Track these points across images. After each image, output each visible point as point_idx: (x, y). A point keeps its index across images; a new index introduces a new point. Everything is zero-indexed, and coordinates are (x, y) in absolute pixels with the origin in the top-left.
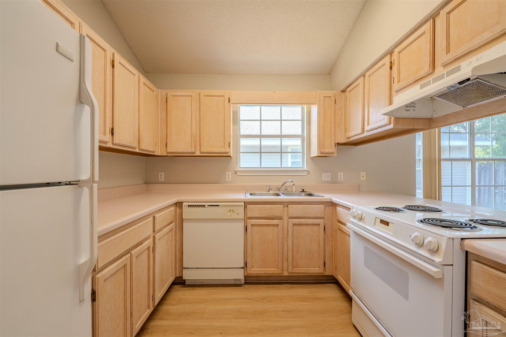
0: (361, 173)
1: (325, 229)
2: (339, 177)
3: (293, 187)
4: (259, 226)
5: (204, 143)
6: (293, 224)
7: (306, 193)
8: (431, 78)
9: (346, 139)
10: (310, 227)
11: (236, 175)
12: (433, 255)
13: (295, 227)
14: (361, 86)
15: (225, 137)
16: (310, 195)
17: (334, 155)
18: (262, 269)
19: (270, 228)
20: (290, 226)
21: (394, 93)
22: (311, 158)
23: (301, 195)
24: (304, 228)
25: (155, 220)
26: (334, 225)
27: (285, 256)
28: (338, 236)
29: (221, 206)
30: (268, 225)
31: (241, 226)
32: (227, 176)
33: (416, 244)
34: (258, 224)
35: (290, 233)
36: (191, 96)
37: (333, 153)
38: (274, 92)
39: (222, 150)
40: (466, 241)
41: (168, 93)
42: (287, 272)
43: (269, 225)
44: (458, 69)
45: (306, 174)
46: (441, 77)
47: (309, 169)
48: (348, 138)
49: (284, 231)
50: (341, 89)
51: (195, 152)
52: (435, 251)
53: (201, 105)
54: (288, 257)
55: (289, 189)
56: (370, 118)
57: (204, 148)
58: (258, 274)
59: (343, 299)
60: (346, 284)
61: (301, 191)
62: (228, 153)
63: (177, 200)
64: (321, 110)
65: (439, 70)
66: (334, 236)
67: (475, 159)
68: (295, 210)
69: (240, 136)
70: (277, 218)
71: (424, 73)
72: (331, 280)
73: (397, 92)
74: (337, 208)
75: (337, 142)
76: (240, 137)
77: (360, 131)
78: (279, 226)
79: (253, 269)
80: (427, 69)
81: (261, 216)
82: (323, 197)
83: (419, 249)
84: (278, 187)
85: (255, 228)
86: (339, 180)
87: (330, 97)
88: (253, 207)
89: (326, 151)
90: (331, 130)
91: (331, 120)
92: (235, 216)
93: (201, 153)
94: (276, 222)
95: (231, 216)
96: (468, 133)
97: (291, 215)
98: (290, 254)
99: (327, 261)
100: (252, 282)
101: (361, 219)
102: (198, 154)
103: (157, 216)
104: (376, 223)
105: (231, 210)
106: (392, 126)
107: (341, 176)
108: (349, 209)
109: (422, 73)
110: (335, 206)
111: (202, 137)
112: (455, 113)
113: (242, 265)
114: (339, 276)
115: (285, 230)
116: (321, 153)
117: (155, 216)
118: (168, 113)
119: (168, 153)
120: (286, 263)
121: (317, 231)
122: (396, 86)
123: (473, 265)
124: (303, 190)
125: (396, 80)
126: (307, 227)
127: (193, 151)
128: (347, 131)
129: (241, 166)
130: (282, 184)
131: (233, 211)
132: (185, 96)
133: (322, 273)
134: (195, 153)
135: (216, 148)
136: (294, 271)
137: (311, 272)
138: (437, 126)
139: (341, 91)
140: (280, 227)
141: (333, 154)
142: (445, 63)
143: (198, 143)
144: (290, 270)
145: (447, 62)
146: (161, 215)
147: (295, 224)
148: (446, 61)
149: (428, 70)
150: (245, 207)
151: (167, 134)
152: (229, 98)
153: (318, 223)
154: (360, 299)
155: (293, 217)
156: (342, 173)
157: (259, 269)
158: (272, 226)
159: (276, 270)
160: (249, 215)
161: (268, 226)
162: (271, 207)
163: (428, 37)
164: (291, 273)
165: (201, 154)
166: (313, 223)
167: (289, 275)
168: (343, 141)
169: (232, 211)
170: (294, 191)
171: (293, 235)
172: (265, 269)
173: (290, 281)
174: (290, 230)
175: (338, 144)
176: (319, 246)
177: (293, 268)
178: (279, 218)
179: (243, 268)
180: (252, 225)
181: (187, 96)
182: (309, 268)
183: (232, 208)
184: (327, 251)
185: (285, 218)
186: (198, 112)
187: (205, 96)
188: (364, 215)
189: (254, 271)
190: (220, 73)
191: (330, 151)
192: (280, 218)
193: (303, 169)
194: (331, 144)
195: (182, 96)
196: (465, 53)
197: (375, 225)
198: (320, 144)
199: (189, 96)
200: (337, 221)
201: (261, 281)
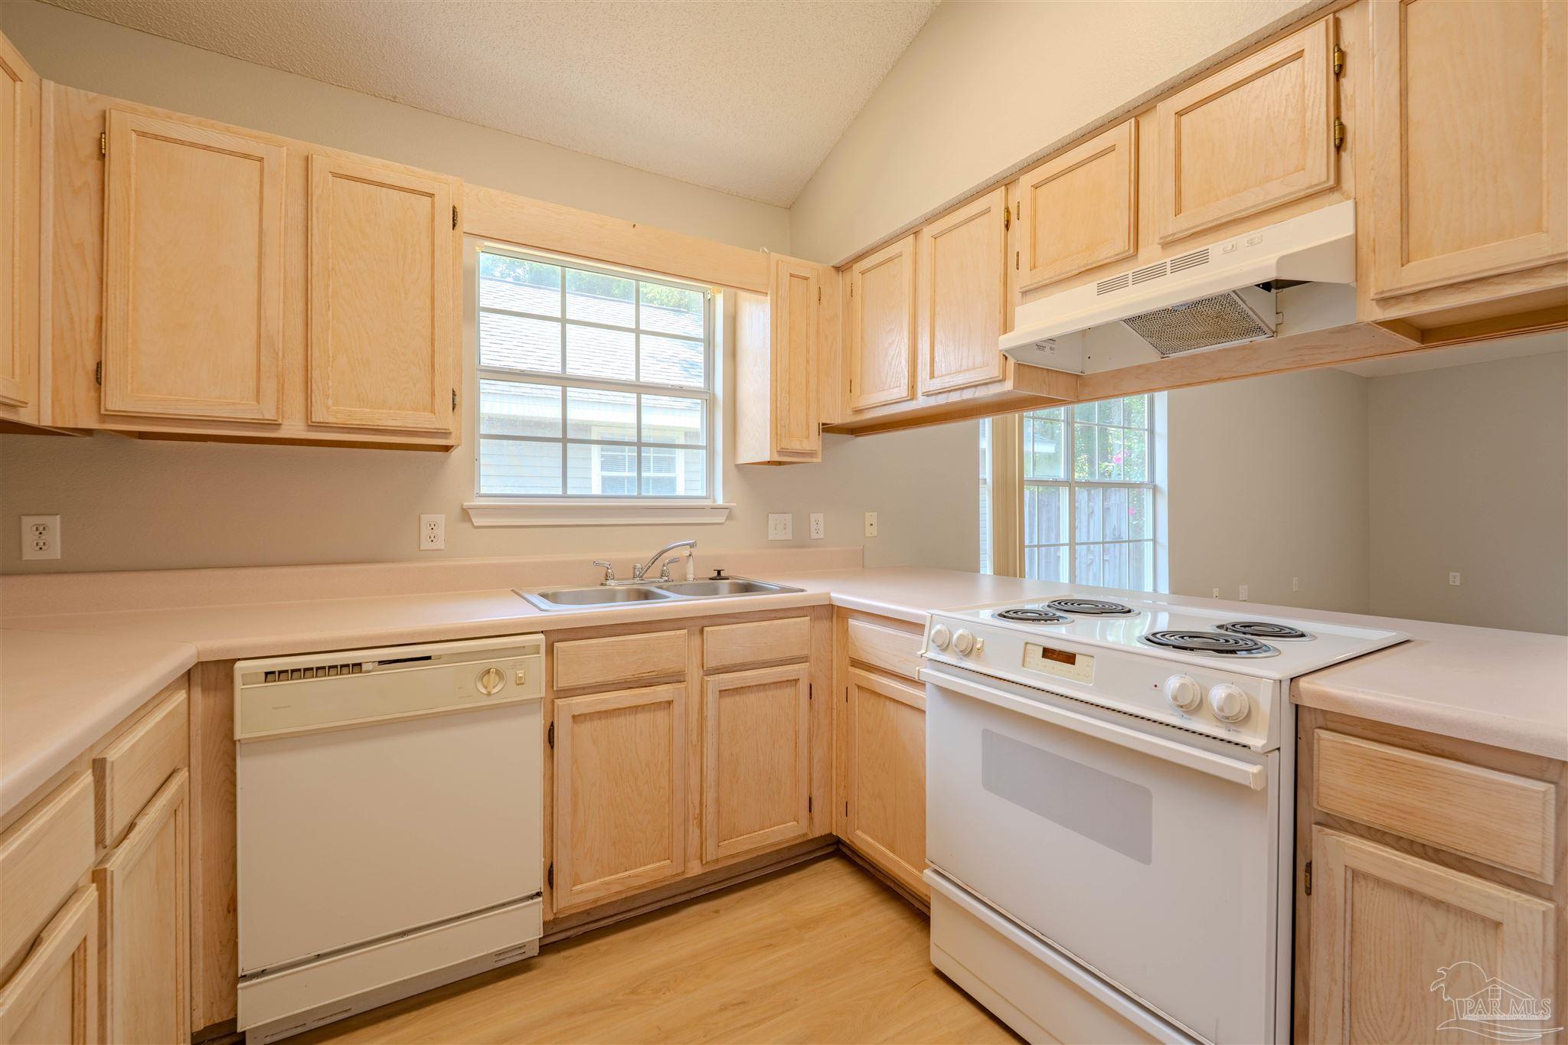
0: (866, 514)
1: (811, 695)
2: (813, 526)
3: (687, 562)
4: (600, 719)
5: (330, 384)
6: (720, 691)
7: (731, 584)
8: (1128, 270)
9: (851, 413)
10: (769, 693)
11: (468, 525)
12: (1235, 731)
13: (727, 701)
14: (907, 261)
15: (437, 367)
16: (747, 588)
17: (815, 460)
18: (613, 877)
19: (642, 718)
20: (711, 697)
21: (1015, 294)
22: (737, 466)
23: (715, 592)
24: (752, 698)
25: (108, 781)
26: (835, 676)
27: (691, 807)
28: (857, 708)
29: (439, 657)
30: (635, 709)
31: (536, 726)
32: (425, 532)
33: (1182, 707)
34: (599, 712)
35: (710, 724)
36: (261, 160)
37: (811, 454)
38: (634, 226)
39: (423, 420)
40: (1303, 684)
41: (114, 117)
42: (699, 861)
43: (639, 706)
44: (1202, 258)
45: (722, 520)
46: (1157, 272)
47: (735, 504)
48: (858, 411)
49: (690, 721)
50: (836, 262)
51: (281, 422)
52: (1241, 719)
53: (317, 211)
54: (701, 811)
55: (674, 571)
56: (936, 359)
57: (328, 408)
58: (595, 901)
59: (875, 900)
60: (888, 852)
61: (711, 576)
62: (450, 433)
63: (198, 653)
64: (781, 317)
65: (1150, 254)
66: (835, 711)
67: (1076, 482)
68: (726, 642)
69: (481, 370)
70: (664, 680)
71: (1112, 253)
72: (821, 848)
73: (1024, 293)
74: (851, 622)
75: (824, 422)
76: (483, 375)
77: (902, 391)
78: (675, 705)
79: (579, 887)
80: (1120, 243)
81: (610, 678)
82: (802, 591)
83: (1190, 719)
84: (639, 566)
85: (586, 728)
86: (814, 535)
87: (806, 279)
88: (579, 646)
89: (796, 446)
90: (807, 382)
91: (808, 351)
92: (502, 692)
93: (313, 426)
94: (662, 692)
95: (489, 694)
96: (1063, 421)
97: (711, 663)
98: (710, 796)
99: (815, 794)
100: (568, 938)
101: (967, 653)
102: (293, 428)
103: (112, 759)
104: (1027, 659)
105: (488, 672)
106: (1008, 386)
107: (818, 524)
108: (915, 627)
109: (1106, 253)
110: (837, 616)
111: (316, 353)
112: (1139, 366)
113: (538, 883)
114: (859, 833)
115: (694, 716)
116: (780, 452)
117: (104, 760)
118: (112, 213)
119: (104, 418)
120: (697, 831)
121: (789, 702)
122: (1023, 278)
123: (1321, 741)
124: (719, 572)
125: (1025, 259)
126: (762, 694)
127: (269, 414)
128: (856, 389)
129: (483, 491)
130: (653, 554)
131: (498, 672)
132: (220, 151)
133: (805, 835)
134: (276, 425)
135: (390, 409)
136: (722, 853)
137: (772, 840)
138: (1095, 397)
139: (833, 267)
140: (678, 709)
141: (812, 457)
142: (1171, 238)
143: (296, 380)
144: (711, 854)
145: (1176, 236)
146: (134, 744)
147: (726, 690)
148: (1175, 231)
149: (1124, 248)
150: (550, 650)
151: (100, 320)
152: (454, 208)
153: (793, 678)
154: (969, 889)
155: (717, 669)
156: (820, 517)
157: (602, 880)
158: (650, 711)
159: (663, 867)
160: (562, 683)
161: (636, 713)
162: (645, 639)
163: (1121, 160)
164: (713, 861)
165: (309, 431)
166: (779, 680)
167: (707, 870)
168: (836, 420)
169: (492, 675)
170: (690, 577)
171: (719, 726)
172: (627, 873)
173: (703, 889)
174: (711, 712)
175: (827, 429)
176: (796, 751)
177: (719, 842)
178: (673, 676)
179: (538, 894)
180: (574, 717)
181: (232, 153)
182: (767, 830)
183: (493, 663)
184: (815, 761)
185: (694, 674)
186: (297, 240)
187: (335, 175)
188: (980, 639)
189: (581, 892)
190: (395, 97)
191: (807, 446)
192: (676, 677)
193: (708, 503)
194: (808, 424)
195: (207, 148)
196: (1224, 220)
197: (1023, 665)
198: (779, 425)
199: (246, 156)
200: (848, 660)
201: (602, 923)
